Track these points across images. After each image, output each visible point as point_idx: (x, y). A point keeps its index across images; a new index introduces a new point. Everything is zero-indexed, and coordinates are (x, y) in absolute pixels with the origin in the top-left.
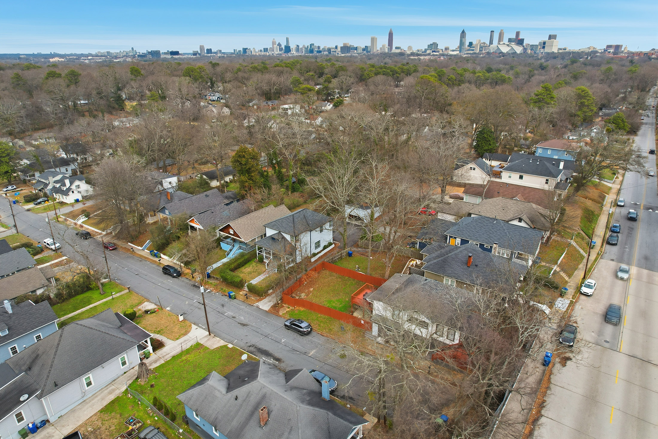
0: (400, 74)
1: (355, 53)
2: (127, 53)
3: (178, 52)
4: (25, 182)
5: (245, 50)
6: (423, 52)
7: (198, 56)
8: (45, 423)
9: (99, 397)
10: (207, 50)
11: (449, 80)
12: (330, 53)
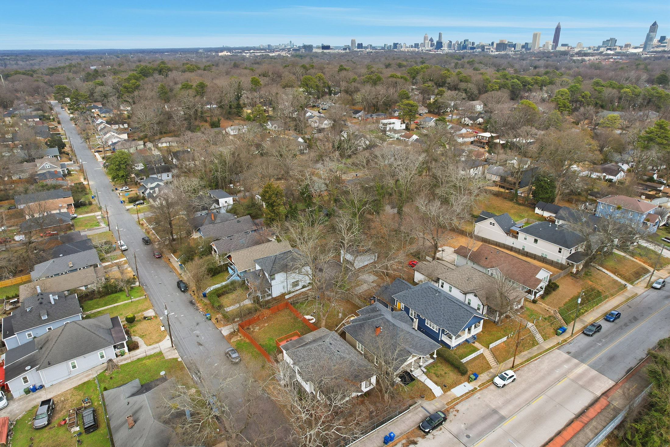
0: (532, 85)
1: (510, 52)
2: (285, 46)
3: (329, 46)
4: (137, 184)
5: (395, 45)
6: (594, 50)
7: (348, 51)
8: (42, 387)
9: (79, 378)
10: (358, 44)
11: (583, 97)
12: (483, 50)
